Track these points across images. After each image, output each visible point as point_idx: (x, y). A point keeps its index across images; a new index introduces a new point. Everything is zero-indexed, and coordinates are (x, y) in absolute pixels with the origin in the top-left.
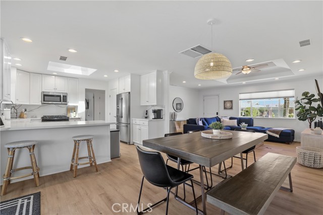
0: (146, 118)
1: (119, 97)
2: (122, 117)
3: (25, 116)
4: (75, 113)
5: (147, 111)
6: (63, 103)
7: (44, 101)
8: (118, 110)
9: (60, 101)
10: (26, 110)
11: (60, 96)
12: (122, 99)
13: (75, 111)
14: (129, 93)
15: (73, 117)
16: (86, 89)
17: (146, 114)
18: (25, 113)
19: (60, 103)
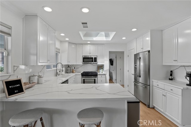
0: (171, 79)
1: (136, 56)
2: (140, 76)
3: (74, 71)
4: (102, 70)
5: (171, 71)
6: (95, 63)
7: (83, 62)
8: (135, 68)
9: (93, 62)
10: (75, 68)
11: (92, 58)
12: (140, 58)
13: (102, 69)
14: (149, 51)
15: (101, 73)
16: (109, 52)
17: (171, 75)
18: (74, 69)
19: (93, 63)
